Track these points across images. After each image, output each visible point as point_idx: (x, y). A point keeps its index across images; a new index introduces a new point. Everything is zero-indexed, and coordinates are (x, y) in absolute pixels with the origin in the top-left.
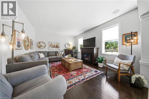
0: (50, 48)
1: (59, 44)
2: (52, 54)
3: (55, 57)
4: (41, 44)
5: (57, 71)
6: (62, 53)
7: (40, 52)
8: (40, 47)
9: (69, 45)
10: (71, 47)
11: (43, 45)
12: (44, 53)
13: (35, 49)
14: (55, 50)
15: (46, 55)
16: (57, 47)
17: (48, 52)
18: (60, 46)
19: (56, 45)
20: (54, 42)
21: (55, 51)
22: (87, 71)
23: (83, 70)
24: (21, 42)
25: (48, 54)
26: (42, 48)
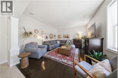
0: (64, 38)
1: (69, 35)
4: (60, 36)
6: (69, 42)
7: (58, 40)
8: (59, 38)
13: (57, 38)
14: (66, 39)
15: (61, 42)
16: (68, 37)
17: (62, 41)
18: (70, 37)
19: (66, 36)
20: (66, 33)
21: (66, 40)
22: (67, 59)
23: (67, 57)
24: (48, 37)
25: (61, 41)
26: (60, 38)
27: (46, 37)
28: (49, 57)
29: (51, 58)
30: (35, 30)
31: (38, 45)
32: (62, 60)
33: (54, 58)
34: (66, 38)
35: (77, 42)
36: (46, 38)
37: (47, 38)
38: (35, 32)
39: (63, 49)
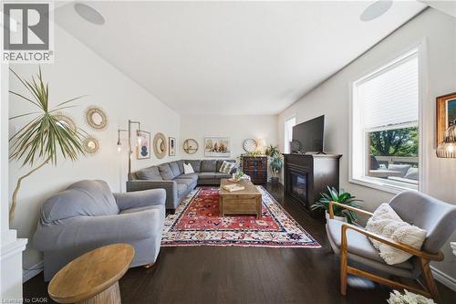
0: (208, 154)
1: (227, 142)
2: (209, 167)
3: (213, 174)
4: (191, 144)
5: (197, 208)
6: (230, 165)
7: (187, 162)
8: (187, 151)
9: (256, 143)
10: (261, 150)
11: (194, 147)
12: (193, 163)
13: (179, 155)
14: (217, 156)
15: (198, 168)
16: (222, 149)
18: (230, 147)
19: (219, 146)
20: (216, 136)
21: (217, 159)
22: (263, 227)
23: (257, 222)
24: (148, 147)
25: (200, 166)
26: (190, 151)
27: (140, 151)
28: (194, 238)
29: (205, 242)
30: (91, 112)
31: (116, 197)
32: (250, 235)
33: (219, 238)
34: (215, 154)
35: (254, 167)
36: (141, 156)
37: (144, 152)
38: (90, 122)
39: (237, 196)
